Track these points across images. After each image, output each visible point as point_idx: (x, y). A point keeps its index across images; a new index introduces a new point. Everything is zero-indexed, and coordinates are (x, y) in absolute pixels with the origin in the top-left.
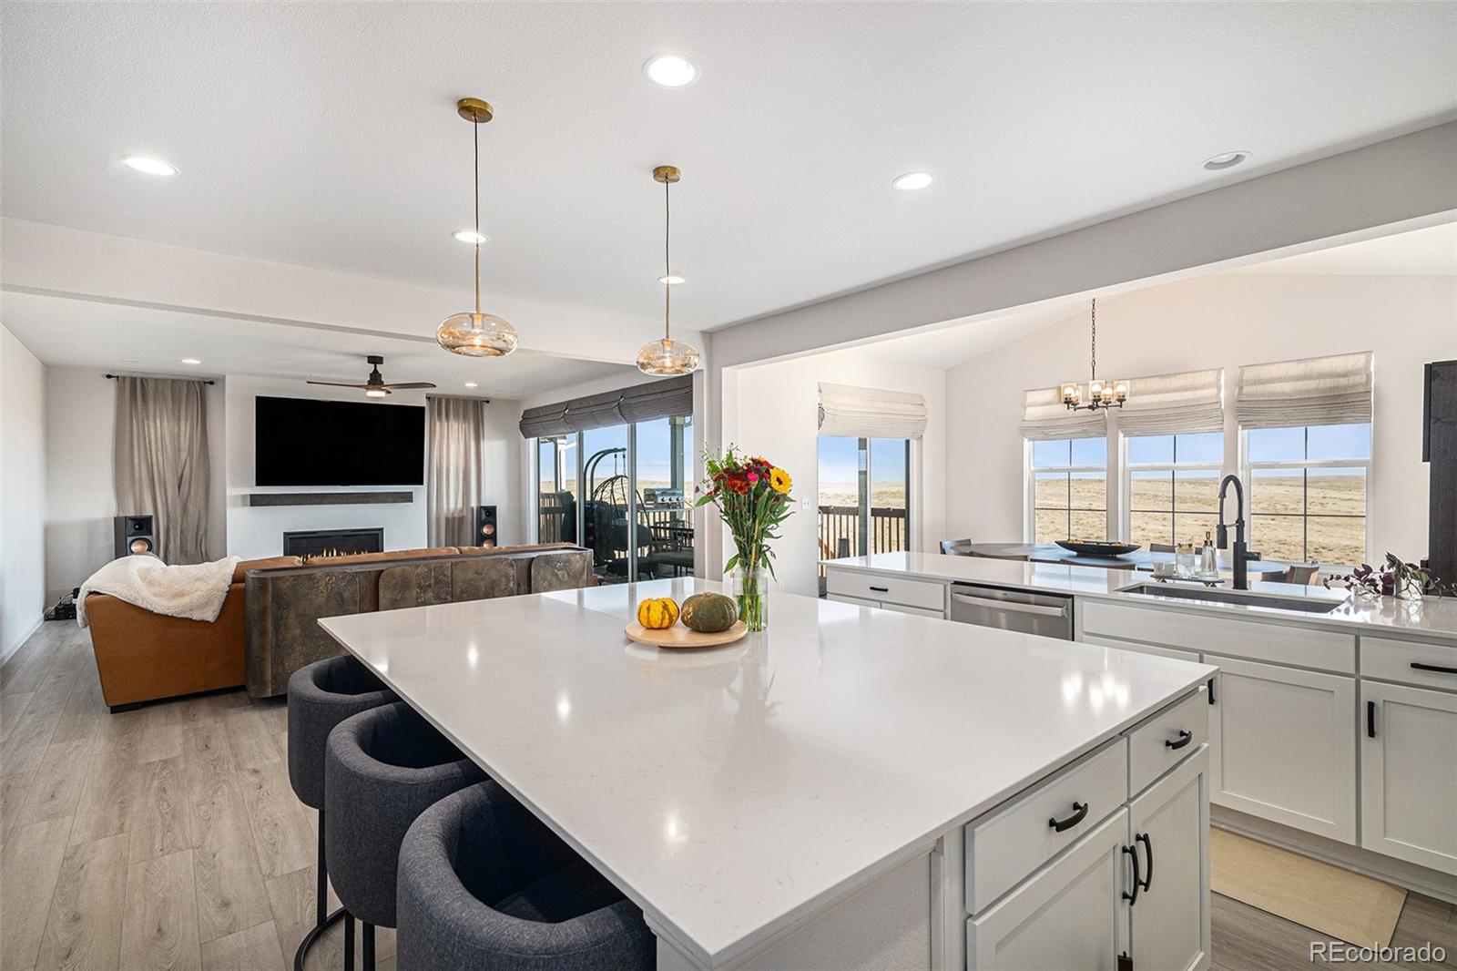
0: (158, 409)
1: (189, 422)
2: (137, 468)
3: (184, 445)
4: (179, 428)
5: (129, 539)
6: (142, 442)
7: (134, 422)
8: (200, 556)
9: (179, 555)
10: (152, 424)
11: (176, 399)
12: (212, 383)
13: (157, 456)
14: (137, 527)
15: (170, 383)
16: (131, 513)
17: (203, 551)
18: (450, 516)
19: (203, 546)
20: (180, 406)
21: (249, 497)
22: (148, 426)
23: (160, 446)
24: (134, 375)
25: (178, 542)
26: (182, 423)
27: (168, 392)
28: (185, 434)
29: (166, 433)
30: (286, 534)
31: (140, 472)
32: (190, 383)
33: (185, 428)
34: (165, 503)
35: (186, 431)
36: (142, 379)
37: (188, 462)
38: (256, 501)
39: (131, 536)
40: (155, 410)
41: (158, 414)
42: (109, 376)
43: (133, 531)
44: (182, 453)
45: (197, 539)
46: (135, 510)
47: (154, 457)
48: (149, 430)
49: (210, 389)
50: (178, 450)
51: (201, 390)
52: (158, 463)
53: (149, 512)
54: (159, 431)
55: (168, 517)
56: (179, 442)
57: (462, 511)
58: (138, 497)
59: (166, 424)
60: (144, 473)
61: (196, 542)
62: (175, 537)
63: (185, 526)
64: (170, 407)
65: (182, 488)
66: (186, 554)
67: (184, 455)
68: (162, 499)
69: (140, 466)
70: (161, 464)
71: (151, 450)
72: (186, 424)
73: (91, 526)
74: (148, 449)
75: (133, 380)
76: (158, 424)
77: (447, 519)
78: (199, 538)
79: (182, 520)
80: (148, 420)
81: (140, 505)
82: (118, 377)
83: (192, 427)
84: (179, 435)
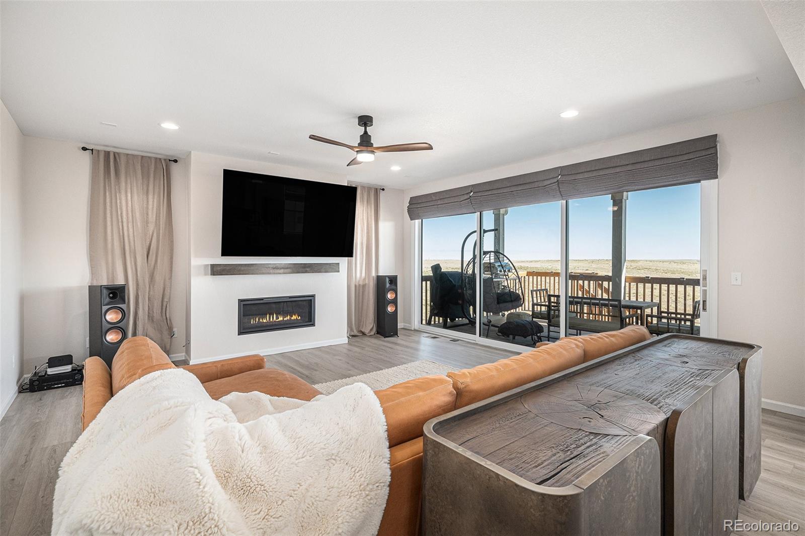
0: (129, 181)
1: (156, 197)
2: (109, 238)
3: (152, 217)
4: (148, 202)
5: (105, 308)
6: (114, 213)
7: (107, 194)
8: (165, 321)
9: (146, 321)
10: (123, 198)
11: (146, 175)
12: (176, 161)
13: (128, 227)
14: (111, 295)
15: (140, 158)
16: (105, 283)
17: (168, 316)
18: (357, 284)
19: (168, 311)
20: (149, 180)
21: (210, 266)
22: (120, 199)
23: (130, 218)
24: (108, 149)
25: (147, 308)
26: (151, 197)
27: (139, 167)
28: (153, 208)
29: (137, 207)
30: (240, 301)
31: (113, 239)
32: (158, 160)
33: (153, 202)
34: (134, 272)
35: (153, 205)
36: (114, 153)
37: (155, 235)
38: (216, 270)
39: (106, 305)
40: (126, 183)
41: (129, 190)
42: (84, 149)
43: (108, 300)
44: (149, 225)
45: (162, 305)
46: (108, 279)
47: (125, 228)
48: (120, 203)
49: (174, 166)
50: (146, 223)
51: (166, 166)
52: (129, 236)
53: (120, 281)
54: (130, 205)
55: (138, 285)
56: (147, 214)
57: (365, 279)
58: (110, 265)
59: (136, 197)
60: (117, 244)
61: (162, 309)
62: (143, 305)
63: (151, 293)
64: (140, 181)
65: (149, 258)
66: (153, 321)
67: (151, 227)
68: (132, 268)
69: (112, 235)
70: (131, 235)
71: (122, 222)
72: (153, 198)
73: (66, 293)
74: (120, 220)
75: (107, 154)
76: (129, 198)
77: (356, 286)
78: (165, 305)
79: (150, 288)
80: (120, 192)
81: (113, 274)
82: (92, 150)
83: (159, 202)
84: (147, 208)
